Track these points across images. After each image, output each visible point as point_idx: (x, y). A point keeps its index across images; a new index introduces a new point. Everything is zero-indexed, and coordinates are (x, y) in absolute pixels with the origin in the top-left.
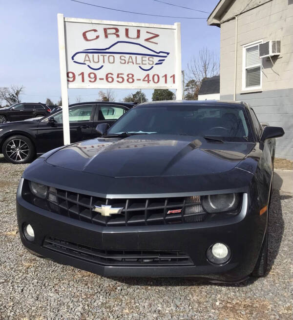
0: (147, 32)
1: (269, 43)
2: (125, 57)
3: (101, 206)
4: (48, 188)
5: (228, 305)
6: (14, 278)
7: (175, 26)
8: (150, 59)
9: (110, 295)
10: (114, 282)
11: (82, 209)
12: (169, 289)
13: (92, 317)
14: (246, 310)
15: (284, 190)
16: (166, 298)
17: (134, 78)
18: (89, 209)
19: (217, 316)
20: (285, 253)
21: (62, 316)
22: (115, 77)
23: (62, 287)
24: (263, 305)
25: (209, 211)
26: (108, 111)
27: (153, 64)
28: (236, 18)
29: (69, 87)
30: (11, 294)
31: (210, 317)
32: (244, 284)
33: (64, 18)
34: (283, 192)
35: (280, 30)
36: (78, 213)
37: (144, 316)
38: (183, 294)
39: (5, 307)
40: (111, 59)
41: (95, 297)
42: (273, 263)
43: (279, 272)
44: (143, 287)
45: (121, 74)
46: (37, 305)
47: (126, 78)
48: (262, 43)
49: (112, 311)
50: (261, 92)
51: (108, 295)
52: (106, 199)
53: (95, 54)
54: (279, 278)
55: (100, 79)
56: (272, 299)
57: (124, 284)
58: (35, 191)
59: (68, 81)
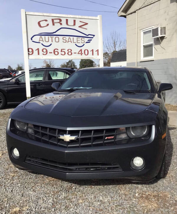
0: (80, 21)
1: (159, 28)
2: (66, 38)
3: (63, 135)
4: (28, 124)
5: (143, 196)
6: (5, 183)
7: (99, 17)
8: (82, 39)
9: (69, 192)
10: (70, 184)
11: (51, 137)
12: (106, 187)
13: (60, 205)
14: (154, 198)
15: (170, 124)
16: (105, 192)
17: (72, 52)
18: (55, 137)
19: (138, 202)
20: (175, 163)
21: (40, 206)
22: (59, 51)
23: (37, 188)
24: (165, 195)
25: (131, 137)
26: (53, 74)
27: (84, 43)
28: (137, 12)
29: (30, 58)
30: (5, 193)
31: (133, 203)
32: (152, 183)
33: (26, 12)
34: (170, 125)
35: (165, 20)
36: (48, 140)
37: (92, 204)
38: (115, 190)
39: (2, 201)
40: (57, 39)
41: (59, 193)
42: (168, 169)
43: (173, 175)
44: (89, 186)
45: (64, 49)
46: (23, 200)
47: (67, 52)
48: (154, 28)
49: (72, 202)
50: (153, 60)
51: (67, 192)
52: (67, 131)
53: (46, 36)
54: (173, 179)
55: (50, 53)
56: (170, 191)
57: (77, 185)
58: (18, 127)
59: (29, 54)
